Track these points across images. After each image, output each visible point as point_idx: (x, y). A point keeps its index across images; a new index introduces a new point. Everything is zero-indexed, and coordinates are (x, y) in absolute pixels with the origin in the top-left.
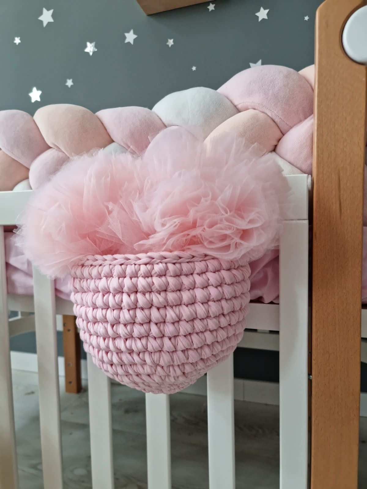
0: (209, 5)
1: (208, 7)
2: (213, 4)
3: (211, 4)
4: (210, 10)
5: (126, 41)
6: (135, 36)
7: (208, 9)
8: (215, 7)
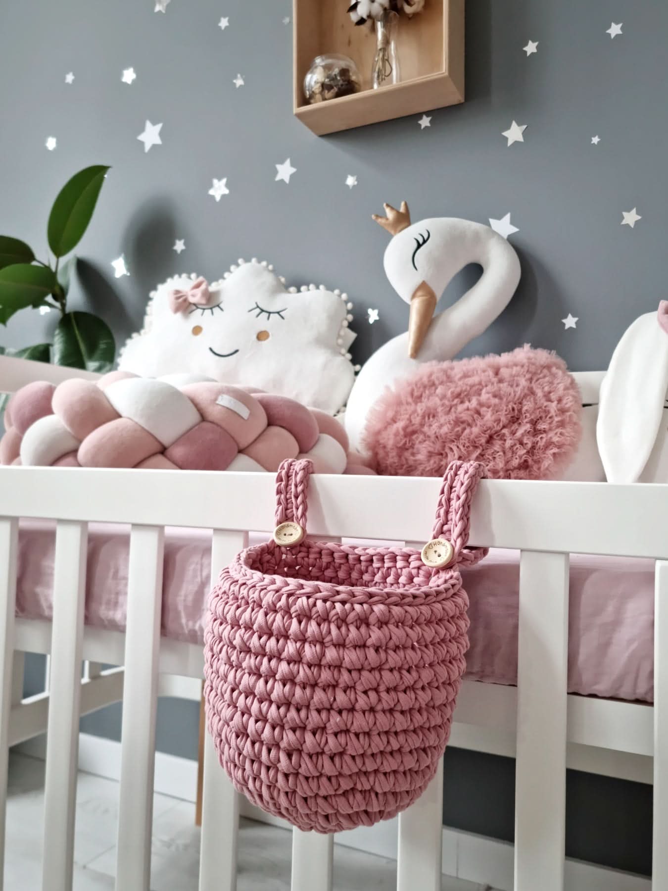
0: (421, 118)
1: (420, 122)
2: (428, 116)
3: (424, 117)
4: (423, 127)
5: (278, 178)
6: (293, 170)
7: (420, 125)
8: (431, 122)
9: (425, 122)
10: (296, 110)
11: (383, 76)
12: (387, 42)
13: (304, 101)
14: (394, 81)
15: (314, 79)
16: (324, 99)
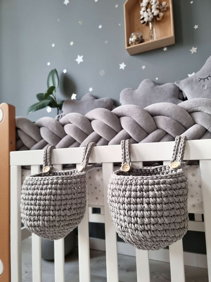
5: (120, 68)
6: (125, 66)
8: (167, 49)
9: (165, 49)
10: (126, 48)
11: (152, 37)
12: (153, 28)
13: (129, 45)
14: (155, 39)
15: (132, 39)
16: (135, 44)
